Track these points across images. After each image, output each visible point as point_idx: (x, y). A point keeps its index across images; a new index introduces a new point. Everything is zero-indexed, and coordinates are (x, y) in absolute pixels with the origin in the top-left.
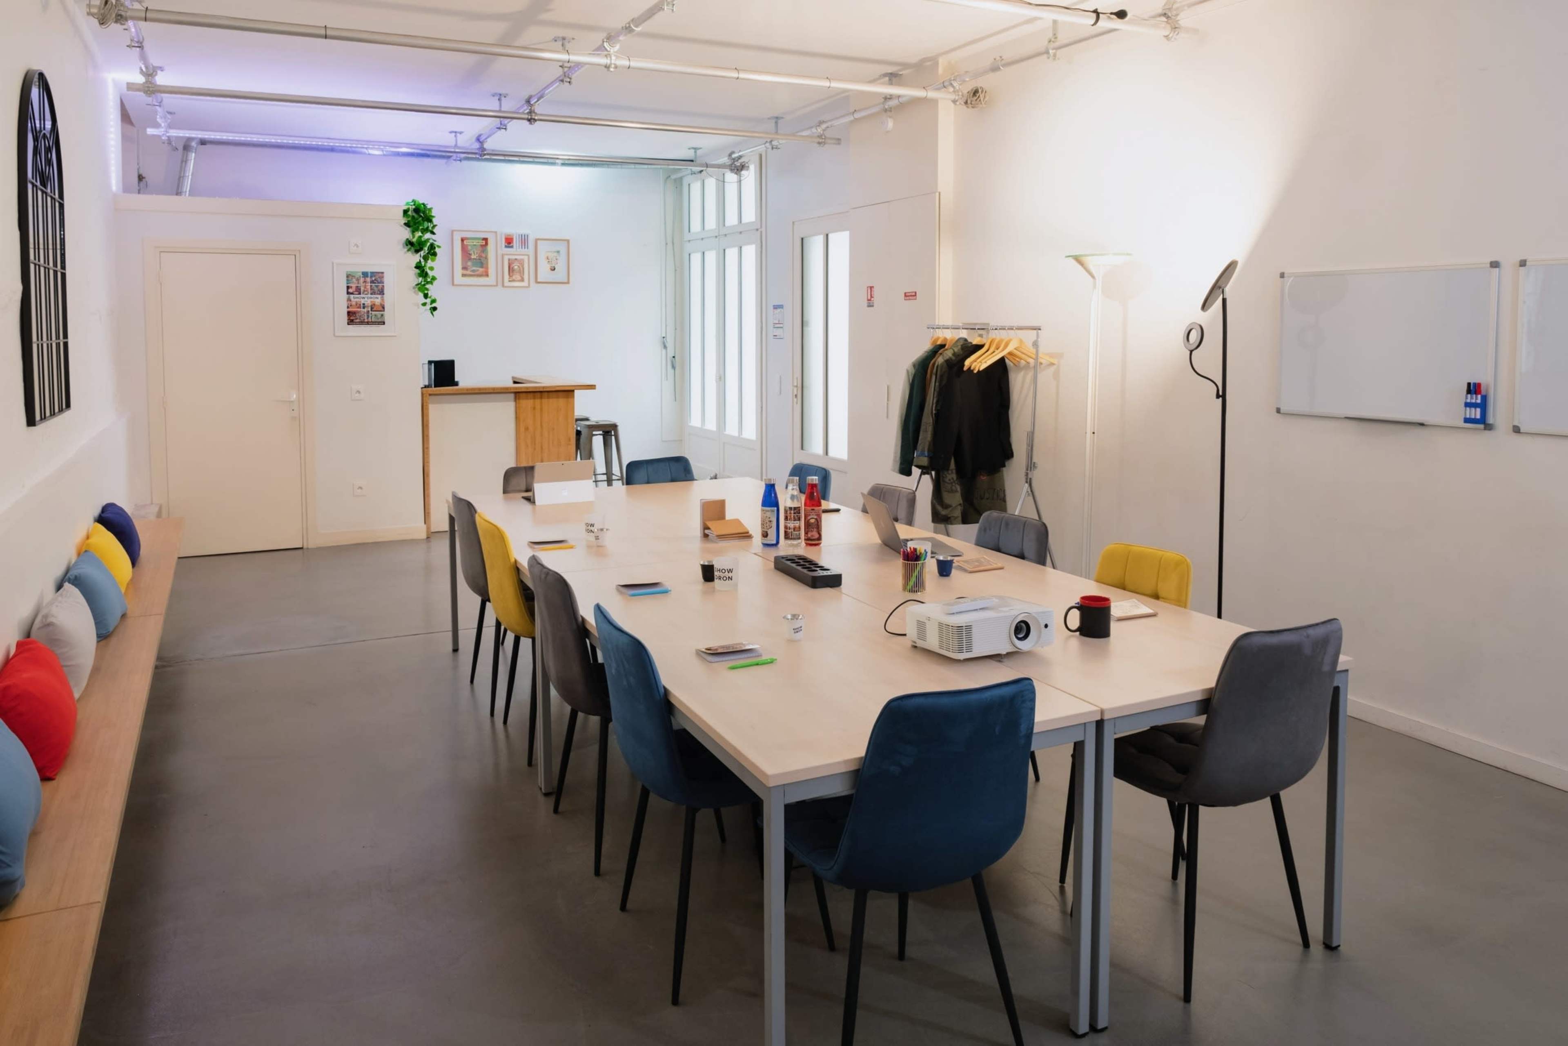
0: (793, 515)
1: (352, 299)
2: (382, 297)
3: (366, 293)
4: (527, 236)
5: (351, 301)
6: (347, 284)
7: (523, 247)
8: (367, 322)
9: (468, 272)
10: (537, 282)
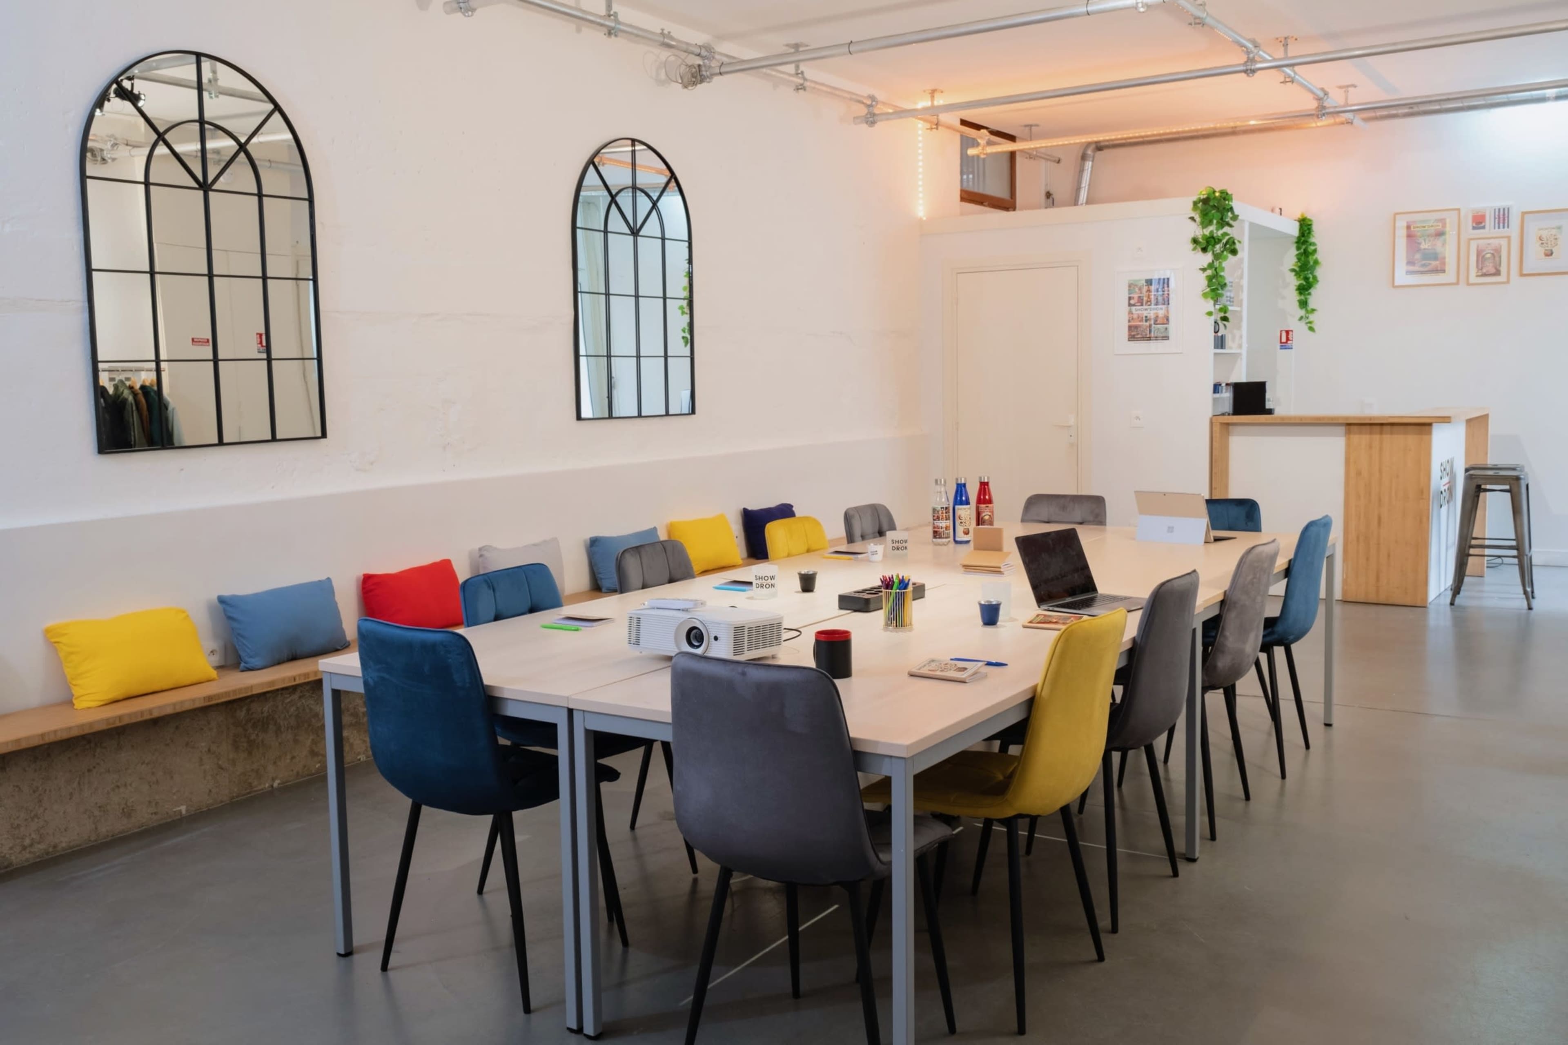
0: (945, 514)
1: (1134, 312)
2: (1168, 308)
3: (1149, 303)
4: (1508, 209)
5: (1132, 314)
6: (1129, 294)
7: (1501, 225)
8: (1150, 337)
9: (1416, 268)
10: (1522, 275)
